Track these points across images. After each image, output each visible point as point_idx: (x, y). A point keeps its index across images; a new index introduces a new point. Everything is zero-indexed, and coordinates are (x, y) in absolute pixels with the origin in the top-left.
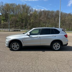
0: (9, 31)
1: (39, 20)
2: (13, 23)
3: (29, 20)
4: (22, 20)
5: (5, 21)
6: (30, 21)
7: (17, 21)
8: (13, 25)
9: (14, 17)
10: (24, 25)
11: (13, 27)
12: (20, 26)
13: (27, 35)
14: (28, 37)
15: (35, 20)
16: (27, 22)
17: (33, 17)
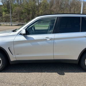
0: (12, 25)
1: (50, 10)
2: (17, 15)
3: (37, 11)
4: (28, 11)
5: (8, 12)
6: (39, 12)
7: (22, 13)
8: (17, 17)
9: (18, 8)
10: (31, 17)
11: (17, 20)
12: (25, 19)
13: (21, 34)
14: (22, 38)
15: (45, 11)
16: (35, 14)
17: (42, 7)
